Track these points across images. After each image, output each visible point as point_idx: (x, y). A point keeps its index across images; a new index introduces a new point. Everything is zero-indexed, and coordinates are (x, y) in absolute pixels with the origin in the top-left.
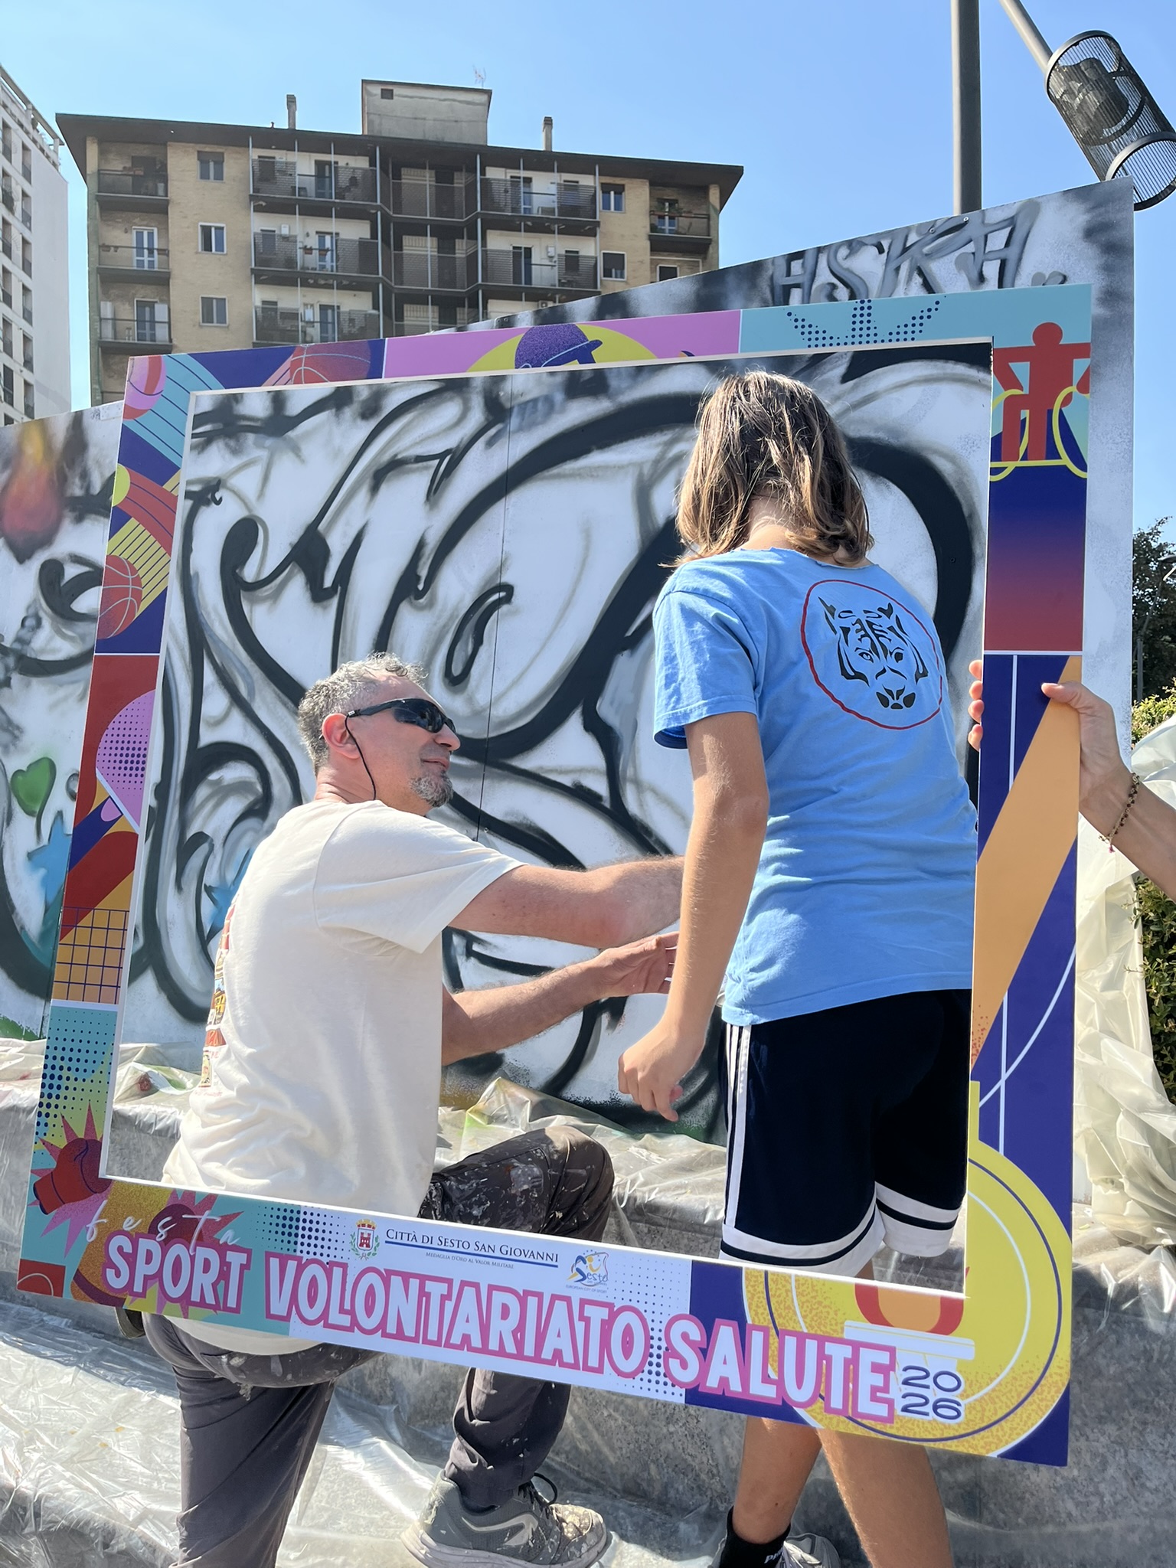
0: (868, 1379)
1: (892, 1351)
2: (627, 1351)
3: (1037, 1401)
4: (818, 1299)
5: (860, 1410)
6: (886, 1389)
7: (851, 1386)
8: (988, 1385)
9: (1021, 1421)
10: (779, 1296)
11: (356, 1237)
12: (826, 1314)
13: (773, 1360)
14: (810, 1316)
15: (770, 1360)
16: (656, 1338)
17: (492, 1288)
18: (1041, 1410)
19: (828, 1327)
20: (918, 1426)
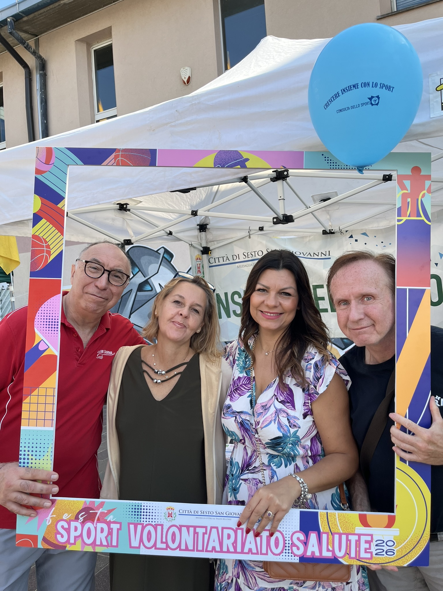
0: (364, 546)
1: (372, 535)
2: (277, 546)
3: (420, 546)
4: (346, 521)
5: (361, 557)
6: (370, 548)
7: (358, 549)
8: (404, 543)
9: (414, 553)
10: (332, 521)
11: (166, 513)
12: (348, 526)
13: (330, 543)
14: (343, 527)
15: (329, 543)
16: (287, 540)
17: (223, 528)
18: (421, 549)
19: (350, 530)
20: (381, 559)
